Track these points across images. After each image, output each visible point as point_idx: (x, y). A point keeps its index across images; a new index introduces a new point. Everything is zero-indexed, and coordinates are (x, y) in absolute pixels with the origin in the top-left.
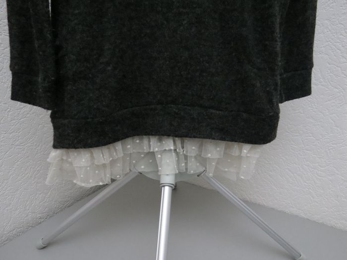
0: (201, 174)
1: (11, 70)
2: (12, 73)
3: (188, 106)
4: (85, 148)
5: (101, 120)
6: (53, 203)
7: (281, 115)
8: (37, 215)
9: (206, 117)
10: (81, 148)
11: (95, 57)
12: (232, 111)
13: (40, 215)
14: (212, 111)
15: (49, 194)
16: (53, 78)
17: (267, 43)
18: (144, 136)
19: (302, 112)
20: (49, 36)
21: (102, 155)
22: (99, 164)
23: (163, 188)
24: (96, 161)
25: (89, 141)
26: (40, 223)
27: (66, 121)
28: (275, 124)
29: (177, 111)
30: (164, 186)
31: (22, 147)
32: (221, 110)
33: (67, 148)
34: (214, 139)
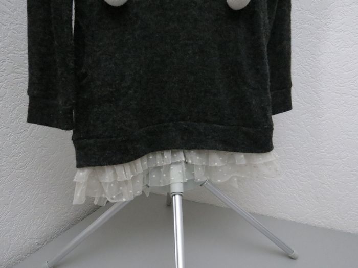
0: (203, 184)
1: (28, 94)
2: (30, 98)
3: (195, 122)
4: (110, 165)
5: (124, 139)
6: (50, 228)
7: (274, 127)
8: (34, 241)
9: (211, 131)
10: (107, 165)
11: (117, 82)
12: (233, 125)
13: (38, 241)
14: (215, 125)
15: (46, 218)
16: (74, 101)
17: (259, 67)
18: (157, 152)
19: (282, 125)
20: (72, 65)
21: (123, 172)
22: (121, 180)
23: (174, 197)
24: (118, 178)
25: (114, 159)
26: (38, 250)
27: (92, 141)
28: (270, 135)
29: (186, 126)
30: (175, 195)
31: (21, 171)
32: (223, 125)
33: (94, 166)
34: (218, 149)
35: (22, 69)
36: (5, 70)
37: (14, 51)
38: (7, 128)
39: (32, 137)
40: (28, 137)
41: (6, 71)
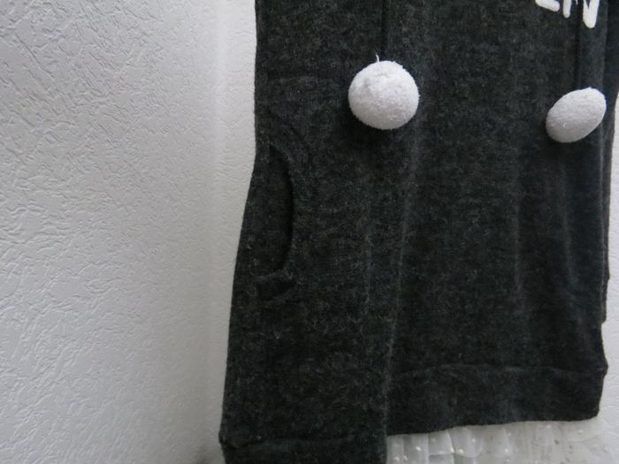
35: (57, 222)
36: (22, 230)
37: (45, 184)
38: (10, 371)
39: (62, 379)
40: (52, 383)
41: (23, 233)
